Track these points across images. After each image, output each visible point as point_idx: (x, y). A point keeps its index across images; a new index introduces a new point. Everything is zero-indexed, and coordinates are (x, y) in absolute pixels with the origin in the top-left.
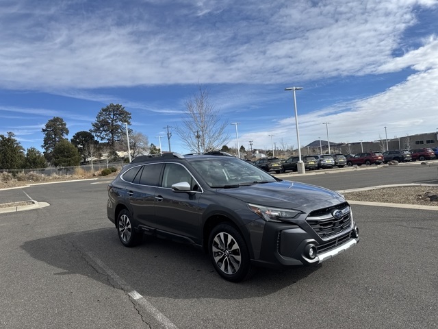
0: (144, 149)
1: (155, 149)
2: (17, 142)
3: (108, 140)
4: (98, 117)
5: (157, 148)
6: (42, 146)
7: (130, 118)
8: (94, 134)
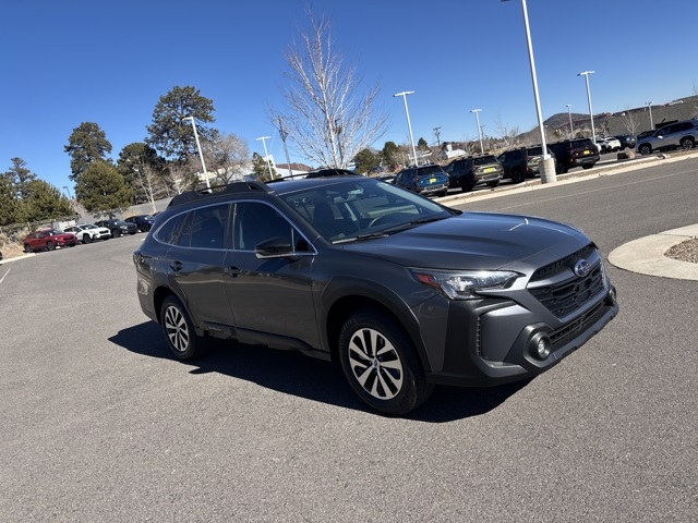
0: (242, 164)
1: (262, 162)
2: (32, 174)
3: (178, 154)
4: (157, 114)
5: (265, 159)
6: (71, 177)
7: (211, 109)
8: (153, 146)
